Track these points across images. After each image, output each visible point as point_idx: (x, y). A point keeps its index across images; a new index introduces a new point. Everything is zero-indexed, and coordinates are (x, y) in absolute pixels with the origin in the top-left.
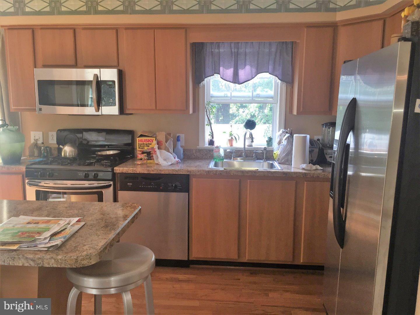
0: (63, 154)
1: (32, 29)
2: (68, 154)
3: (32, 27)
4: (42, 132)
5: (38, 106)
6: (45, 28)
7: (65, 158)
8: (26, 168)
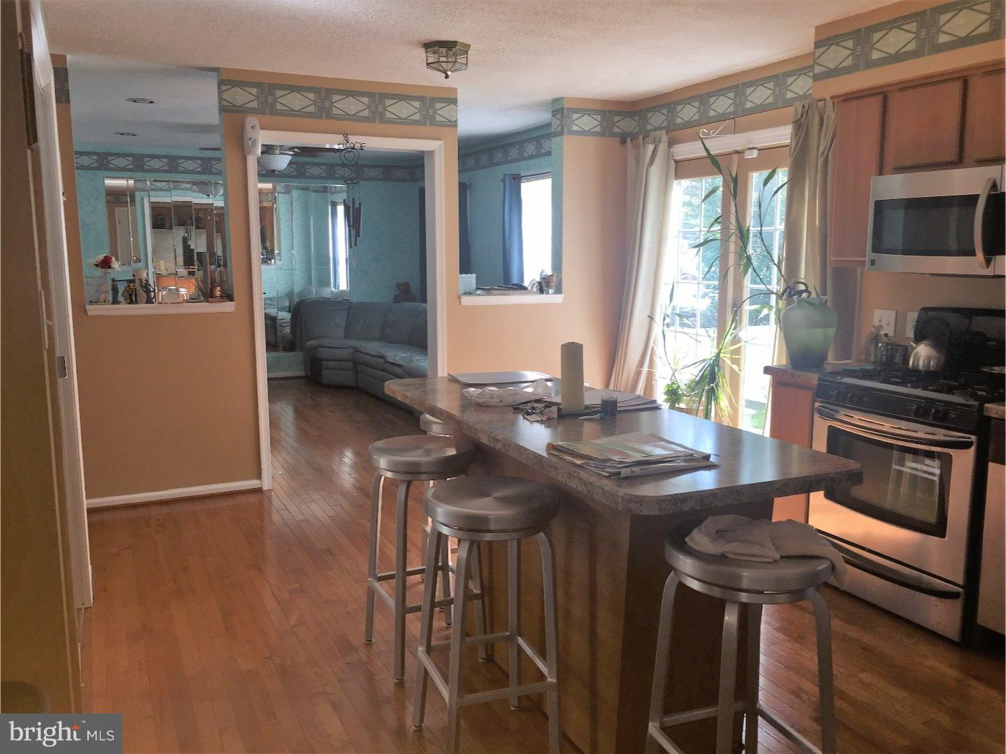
0: (911, 363)
1: (883, 95)
2: (921, 363)
3: (883, 90)
4: (895, 312)
5: (870, 255)
6: (907, 86)
7: (915, 371)
8: (820, 379)
